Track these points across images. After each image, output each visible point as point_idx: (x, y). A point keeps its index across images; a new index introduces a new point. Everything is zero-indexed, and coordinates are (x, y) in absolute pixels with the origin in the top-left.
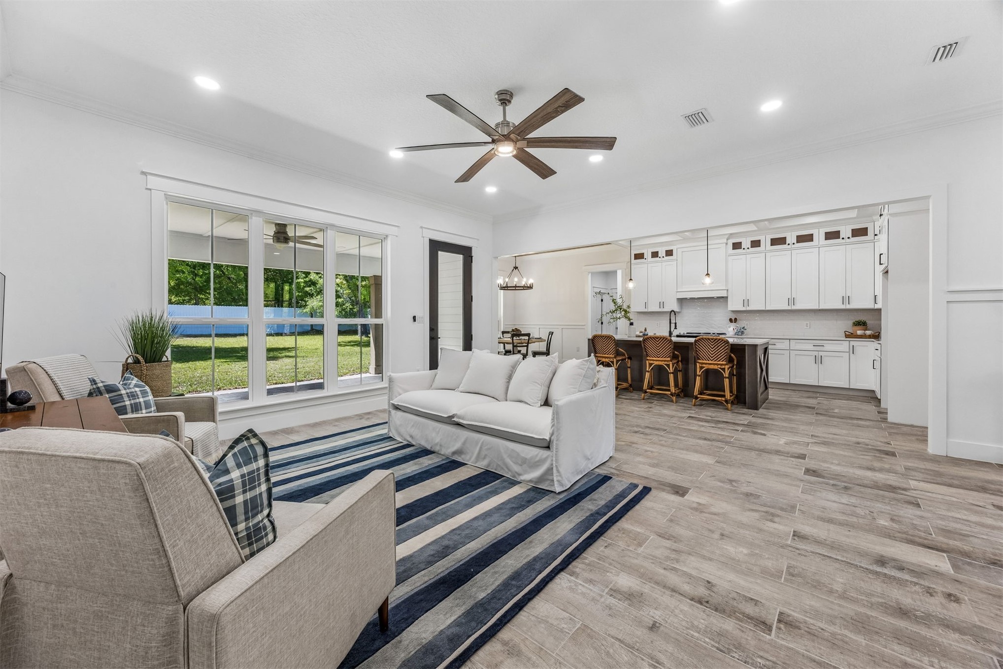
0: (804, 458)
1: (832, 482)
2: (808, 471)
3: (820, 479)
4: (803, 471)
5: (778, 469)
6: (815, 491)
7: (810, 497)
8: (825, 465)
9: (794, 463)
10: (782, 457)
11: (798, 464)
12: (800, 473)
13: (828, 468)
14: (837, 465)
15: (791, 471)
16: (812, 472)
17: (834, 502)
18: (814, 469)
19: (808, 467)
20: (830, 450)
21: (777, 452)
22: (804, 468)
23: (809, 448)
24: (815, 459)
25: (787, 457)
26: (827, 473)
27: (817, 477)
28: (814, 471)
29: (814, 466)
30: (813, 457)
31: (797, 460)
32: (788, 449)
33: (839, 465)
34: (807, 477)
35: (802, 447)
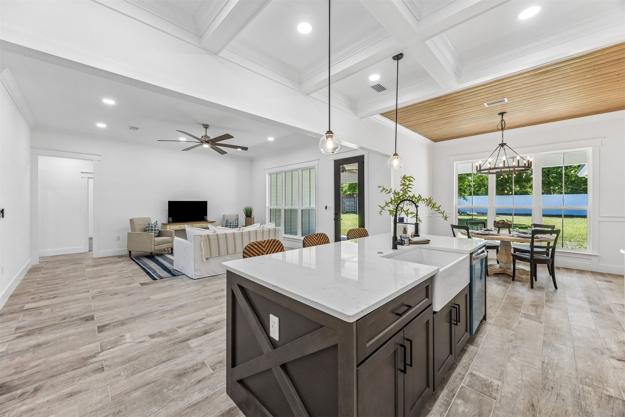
0: (99, 327)
1: (74, 318)
2: (92, 318)
3: (82, 317)
4: (95, 317)
5: (112, 311)
6: (84, 309)
7: (86, 305)
8: (80, 329)
9: (104, 320)
10: (116, 320)
11: (101, 321)
12: (96, 315)
13: (77, 329)
14: (69, 335)
15: (104, 313)
16: (89, 319)
17: (73, 308)
18: (88, 322)
19: (93, 322)
20: (77, 352)
21: (123, 323)
22: (95, 319)
23: (99, 343)
24: (90, 332)
25: (112, 323)
26: (77, 323)
27: (84, 317)
28: (88, 320)
29: (89, 324)
30: (92, 333)
31: (104, 324)
32: (117, 331)
33: (68, 336)
34: (91, 314)
35: (106, 340)
